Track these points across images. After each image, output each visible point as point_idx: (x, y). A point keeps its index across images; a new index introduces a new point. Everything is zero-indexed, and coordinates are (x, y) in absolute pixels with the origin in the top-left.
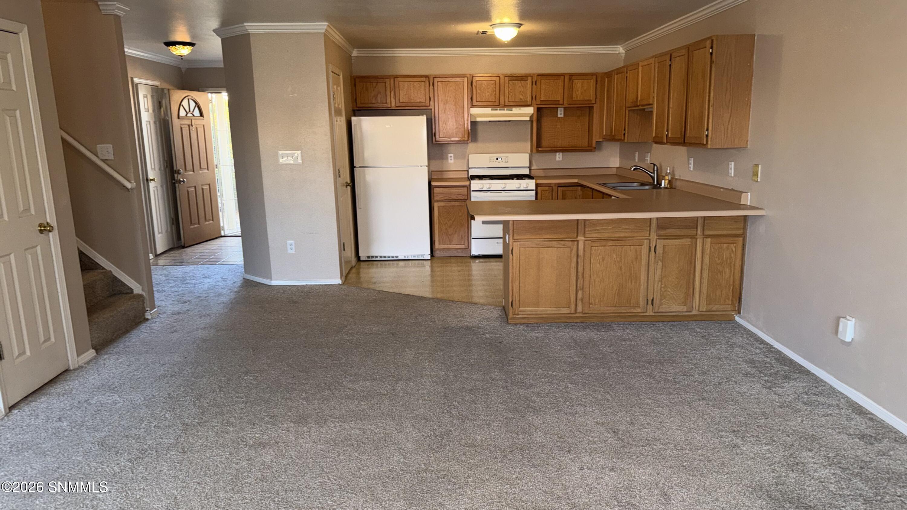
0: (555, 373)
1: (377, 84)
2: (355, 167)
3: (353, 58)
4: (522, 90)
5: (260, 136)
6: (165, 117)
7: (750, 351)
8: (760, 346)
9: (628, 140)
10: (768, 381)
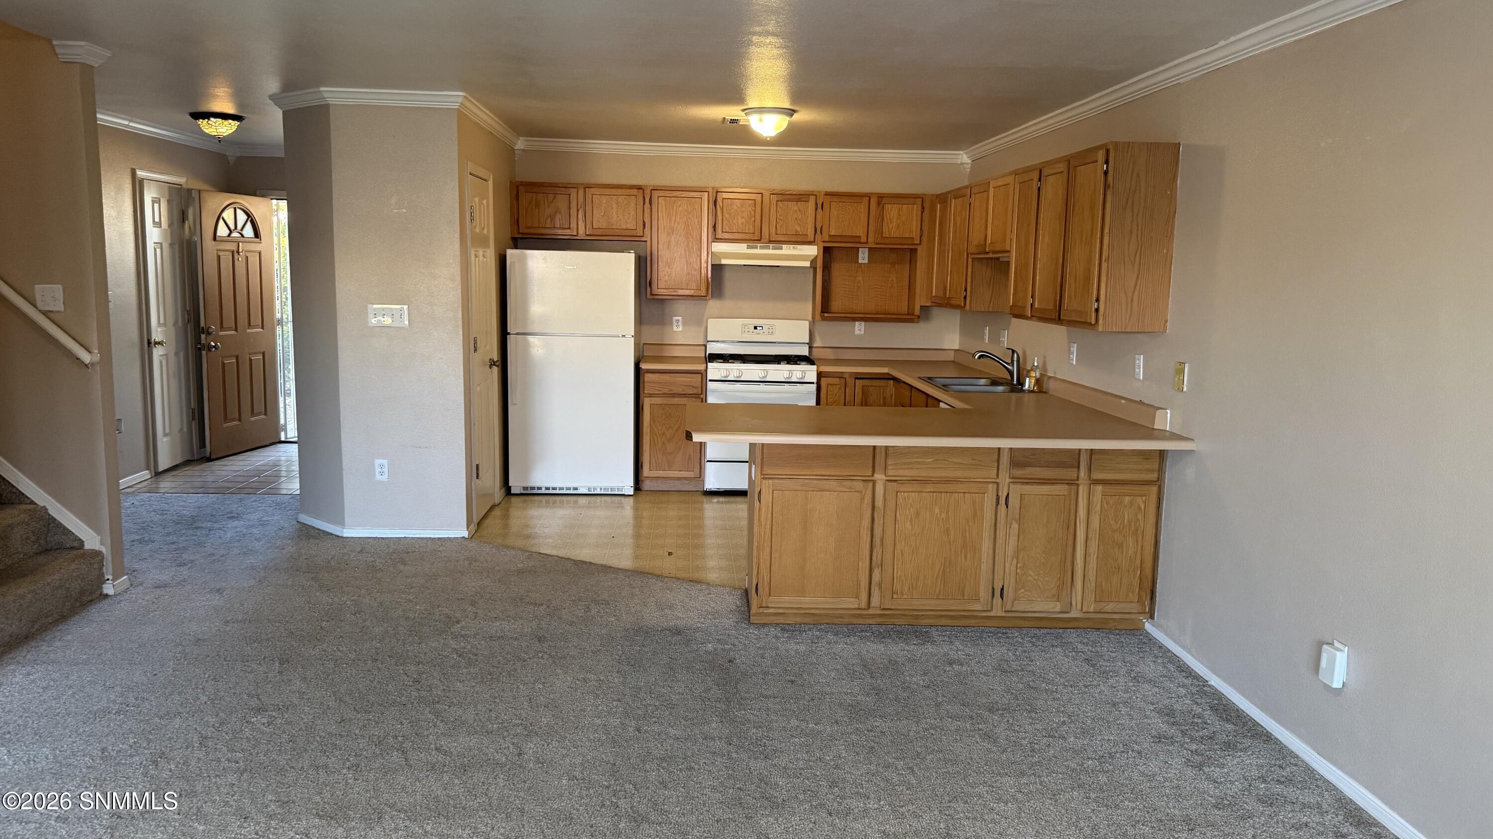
0: (820, 727)
1: (555, 198)
2: (509, 334)
3: (516, 152)
4: (800, 217)
5: (337, 278)
6: (191, 237)
7: (1168, 691)
8: (1186, 681)
9: (970, 307)
10: (1196, 752)
